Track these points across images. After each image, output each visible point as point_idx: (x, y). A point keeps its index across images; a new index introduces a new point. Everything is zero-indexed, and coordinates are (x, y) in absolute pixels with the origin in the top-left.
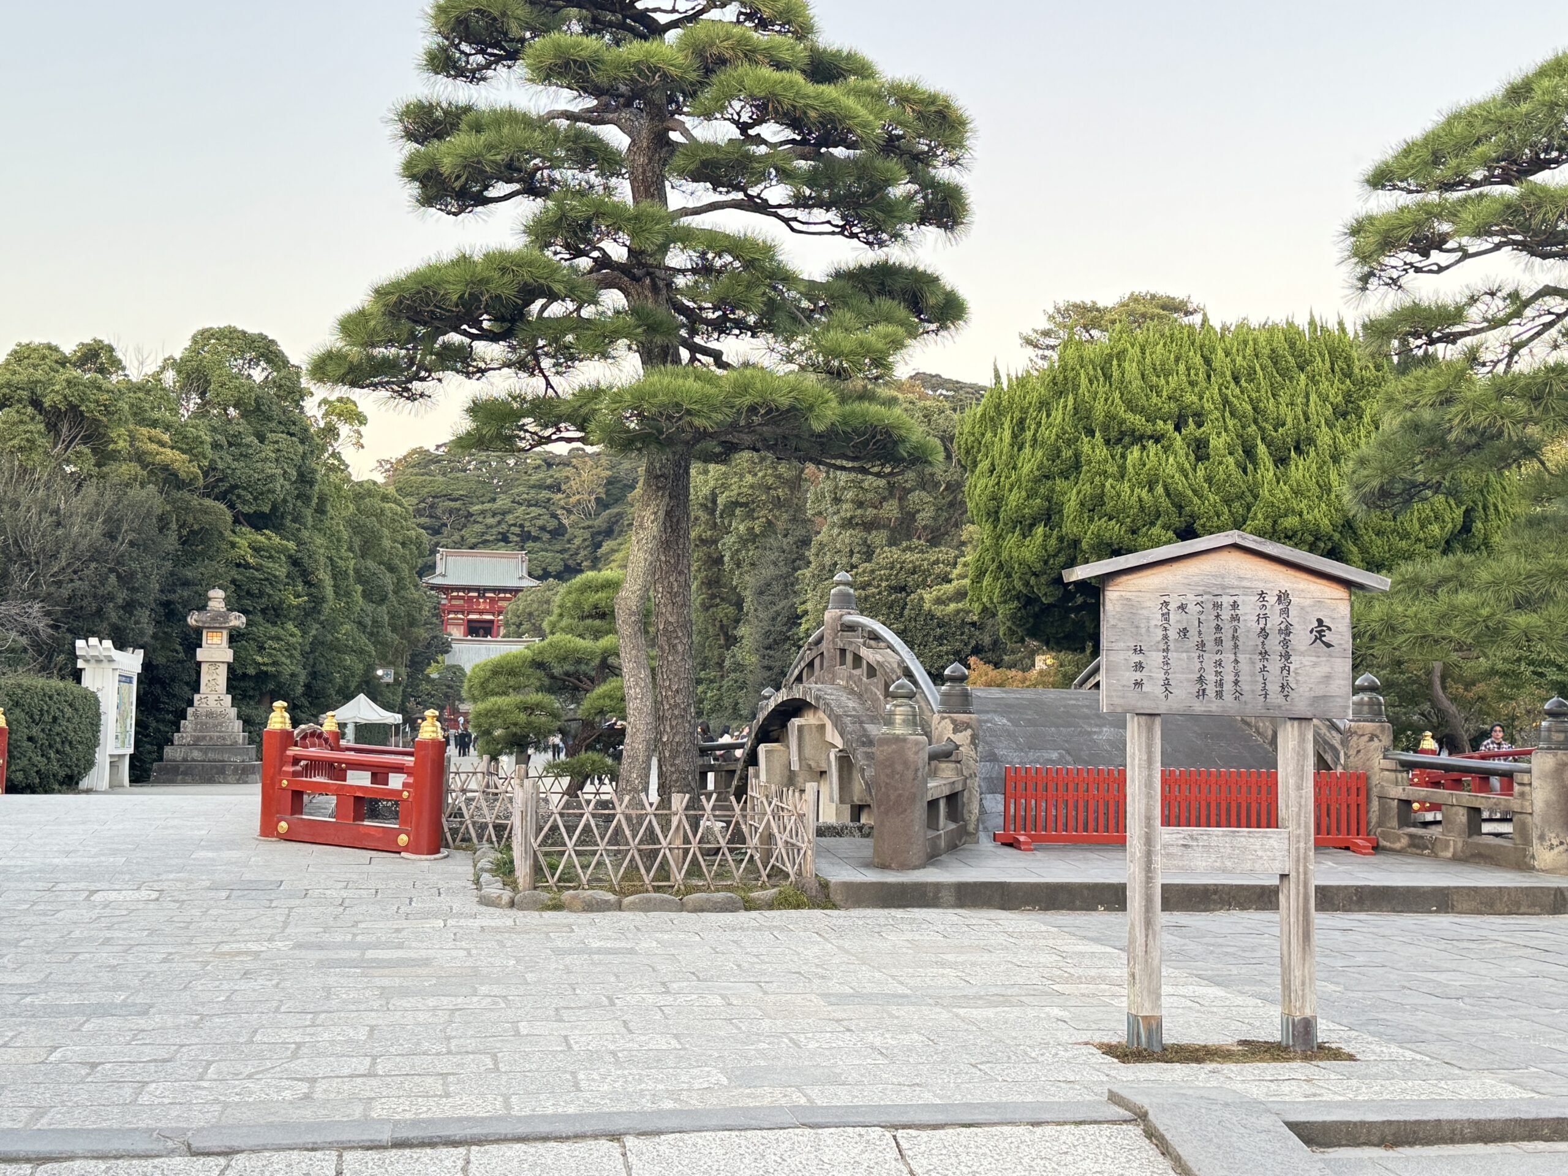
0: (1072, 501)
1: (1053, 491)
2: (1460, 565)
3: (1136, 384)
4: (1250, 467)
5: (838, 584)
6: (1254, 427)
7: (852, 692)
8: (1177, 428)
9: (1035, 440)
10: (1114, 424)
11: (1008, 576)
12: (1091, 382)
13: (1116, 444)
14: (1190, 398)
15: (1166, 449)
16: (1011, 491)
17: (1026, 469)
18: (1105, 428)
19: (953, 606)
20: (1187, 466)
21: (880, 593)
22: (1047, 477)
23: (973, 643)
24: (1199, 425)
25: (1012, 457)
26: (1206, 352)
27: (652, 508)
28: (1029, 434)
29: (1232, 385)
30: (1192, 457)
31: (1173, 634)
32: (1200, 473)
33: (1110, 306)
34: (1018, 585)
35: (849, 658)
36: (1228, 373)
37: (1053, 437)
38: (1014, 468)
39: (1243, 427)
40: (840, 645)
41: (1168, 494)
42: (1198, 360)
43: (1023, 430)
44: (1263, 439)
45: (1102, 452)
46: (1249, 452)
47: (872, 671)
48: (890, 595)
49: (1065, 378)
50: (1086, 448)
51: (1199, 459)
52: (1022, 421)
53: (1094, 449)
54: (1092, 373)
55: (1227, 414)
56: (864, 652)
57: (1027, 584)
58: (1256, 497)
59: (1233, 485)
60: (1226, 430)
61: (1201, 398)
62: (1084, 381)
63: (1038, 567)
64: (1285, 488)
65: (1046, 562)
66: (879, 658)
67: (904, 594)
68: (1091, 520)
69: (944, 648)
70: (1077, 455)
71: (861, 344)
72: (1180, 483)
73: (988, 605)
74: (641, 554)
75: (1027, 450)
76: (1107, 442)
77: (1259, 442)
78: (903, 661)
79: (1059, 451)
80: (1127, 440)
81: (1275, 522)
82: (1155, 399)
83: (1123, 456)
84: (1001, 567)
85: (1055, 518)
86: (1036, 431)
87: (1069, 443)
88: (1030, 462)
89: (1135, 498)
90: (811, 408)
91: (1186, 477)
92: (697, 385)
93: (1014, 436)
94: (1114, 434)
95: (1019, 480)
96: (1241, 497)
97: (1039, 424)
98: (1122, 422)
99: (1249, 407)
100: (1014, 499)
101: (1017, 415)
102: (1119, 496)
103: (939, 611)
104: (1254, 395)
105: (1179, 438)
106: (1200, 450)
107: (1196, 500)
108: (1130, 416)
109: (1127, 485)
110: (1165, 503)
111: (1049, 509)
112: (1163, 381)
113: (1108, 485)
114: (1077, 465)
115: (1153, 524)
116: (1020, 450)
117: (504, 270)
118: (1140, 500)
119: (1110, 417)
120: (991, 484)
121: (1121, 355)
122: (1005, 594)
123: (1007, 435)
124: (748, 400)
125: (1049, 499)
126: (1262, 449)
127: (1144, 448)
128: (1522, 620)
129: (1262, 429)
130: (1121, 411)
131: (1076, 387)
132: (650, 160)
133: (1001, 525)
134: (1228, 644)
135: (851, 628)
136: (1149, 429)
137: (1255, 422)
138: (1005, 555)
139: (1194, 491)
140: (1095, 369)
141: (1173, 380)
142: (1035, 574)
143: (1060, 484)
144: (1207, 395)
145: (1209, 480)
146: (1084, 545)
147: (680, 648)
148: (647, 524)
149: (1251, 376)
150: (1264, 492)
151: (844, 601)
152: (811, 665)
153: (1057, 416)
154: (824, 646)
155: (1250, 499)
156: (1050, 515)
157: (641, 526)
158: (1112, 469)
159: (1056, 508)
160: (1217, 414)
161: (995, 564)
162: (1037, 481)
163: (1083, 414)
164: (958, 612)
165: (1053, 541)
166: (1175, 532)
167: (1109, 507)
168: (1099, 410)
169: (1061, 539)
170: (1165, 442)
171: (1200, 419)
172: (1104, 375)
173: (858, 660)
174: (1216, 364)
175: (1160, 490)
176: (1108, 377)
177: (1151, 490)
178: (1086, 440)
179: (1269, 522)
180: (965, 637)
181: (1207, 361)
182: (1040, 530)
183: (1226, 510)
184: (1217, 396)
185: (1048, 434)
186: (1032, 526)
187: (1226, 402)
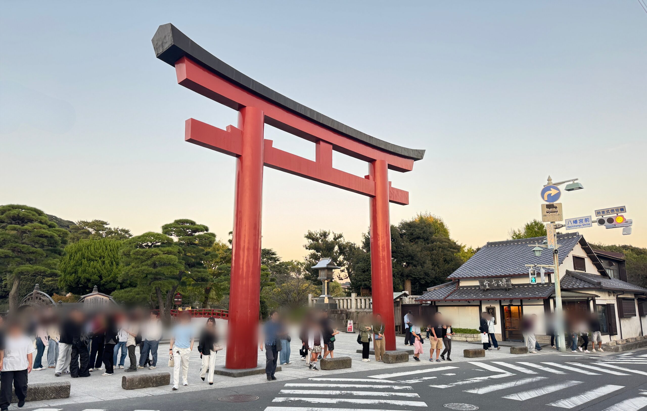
0: (80, 270)
1: (77, 268)
2: (131, 289)
3: (93, 251)
4: (112, 266)
5: (36, 286)
6: (113, 259)
7: (39, 304)
8: (100, 259)
9: (74, 258)
10: (89, 257)
11: (67, 282)
12: (85, 249)
13: (89, 260)
14: (103, 254)
15: (97, 262)
16: (68, 267)
17: (72, 264)
18: (87, 258)
19: (50, 283)
20: (101, 265)
21: (29, 277)
22: (76, 266)
23: (52, 288)
24: (104, 258)
25: (69, 261)
26: (106, 245)
27: (17, 281)
28: (72, 258)
29: (110, 252)
30: (102, 264)
31: (91, 302)
32: (103, 267)
33: (90, 222)
34: (68, 283)
35: (38, 298)
36: (109, 250)
37: (77, 259)
38: (69, 263)
39: (111, 259)
40: (36, 296)
41: (97, 270)
42: (104, 247)
43: (71, 256)
44: (115, 261)
45: (86, 262)
46: (112, 263)
47: (43, 301)
48: (31, 277)
49: (80, 248)
50: (83, 262)
51: (103, 264)
52: (71, 255)
53: (85, 262)
54: (85, 248)
55: (109, 257)
56: (42, 298)
57: (70, 284)
58: (112, 271)
59: (108, 269)
60: (108, 260)
61: (104, 254)
62: (84, 249)
63: (73, 281)
64: (117, 270)
65: (74, 280)
66: (45, 299)
67: (35, 277)
68: (83, 274)
69: (45, 289)
70: (81, 262)
71: (53, 263)
72: (99, 268)
73: (62, 287)
74: (15, 287)
75: (72, 261)
76: (87, 260)
77: (114, 262)
78: (50, 299)
79: (78, 261)
80: (91, 260)
81: (115, 275)
82: (96, 254)
83: (90, 263)
84: (65, 280)
85: (76, 273)
86: (74, 257)
87: (80, 260)
88: (72, 263)
89: (91, 270)
90: (46, 271)
91: (101, 267)
92: (30, 268)
93: (70, 258)
94: (88, 259)
95: (70, 266)
96: (110, 271)
97: (75, 256)
98: (90, 257)
99: (113, 256)
100: (69, 269)
101: (70, 254)
102: (89, 270)
103: (47, 283)
104: (114, 254)
105: (100, 260)
106: (104, 263)
107: (102, 271)
108: (92, 257)
109: (90, 268)
110: (97, 272)
111: (76, 271)
112: (98, 251)
113: (87, 268)
114: (81, 264)
115: (94, 275)
116: (71, 260)
117: (3, 253)
118: (92, 271)
119: (88, 256)
120: (64, 266)
121: (91, 245)
122: (66, 285)
123: (68, 257)
124: (38, 270)
125: (76, 270)
126: (114, 263)
127: (94, 262)
128: (137, 296)
129: (114, 260)
130: (90, 255)
131: (82, 250)
132: (21, 234)
133: (66, 273)
134: (97, 303)
135: (39, 293)
136: (95, 259)
137: (114, 258)
138: (66, 279)
139: (102, 270)
140: (86, 247)
141: (100, 251)
142: (72, 282)
143: (78, 267)
144: (105, 254)
145: (105, 268)
146: (82, 278)
147: (17, 299)
148: (16, 283)
149: (113, 250)
150: (114, 270)
151: (37, 289)
152: (29, 299)
153: (78, 255)
154: (33, 296)
155: (111, 271)
156: (76, 272)
157: (15, 284)
158: (88, 265)
159: (77, 271)
160: (107, 257)
161: (64, 279)
162: (74, 266)
163: (83, 255)
164: (51, 284)
165: (76, 277)
166: (98, 276)
167: (87, 271)
168: (86, 254)
169: (77, 276)
170: (98, 261)
171: (104, 257)
172: (87, 248)
173: (40, 299)
174: (108, 248)
175: (96, 269)
176: (88, 249)
177: (94, 269)
178: (83, 260)
179: (114, 275)
180: (50, 287)
181: (106, 247)
182: (74, 275)
183: (107, 273)
184: (107, 254)
185: (76, 258)
186: (72, 274)
187: (109, 255)
